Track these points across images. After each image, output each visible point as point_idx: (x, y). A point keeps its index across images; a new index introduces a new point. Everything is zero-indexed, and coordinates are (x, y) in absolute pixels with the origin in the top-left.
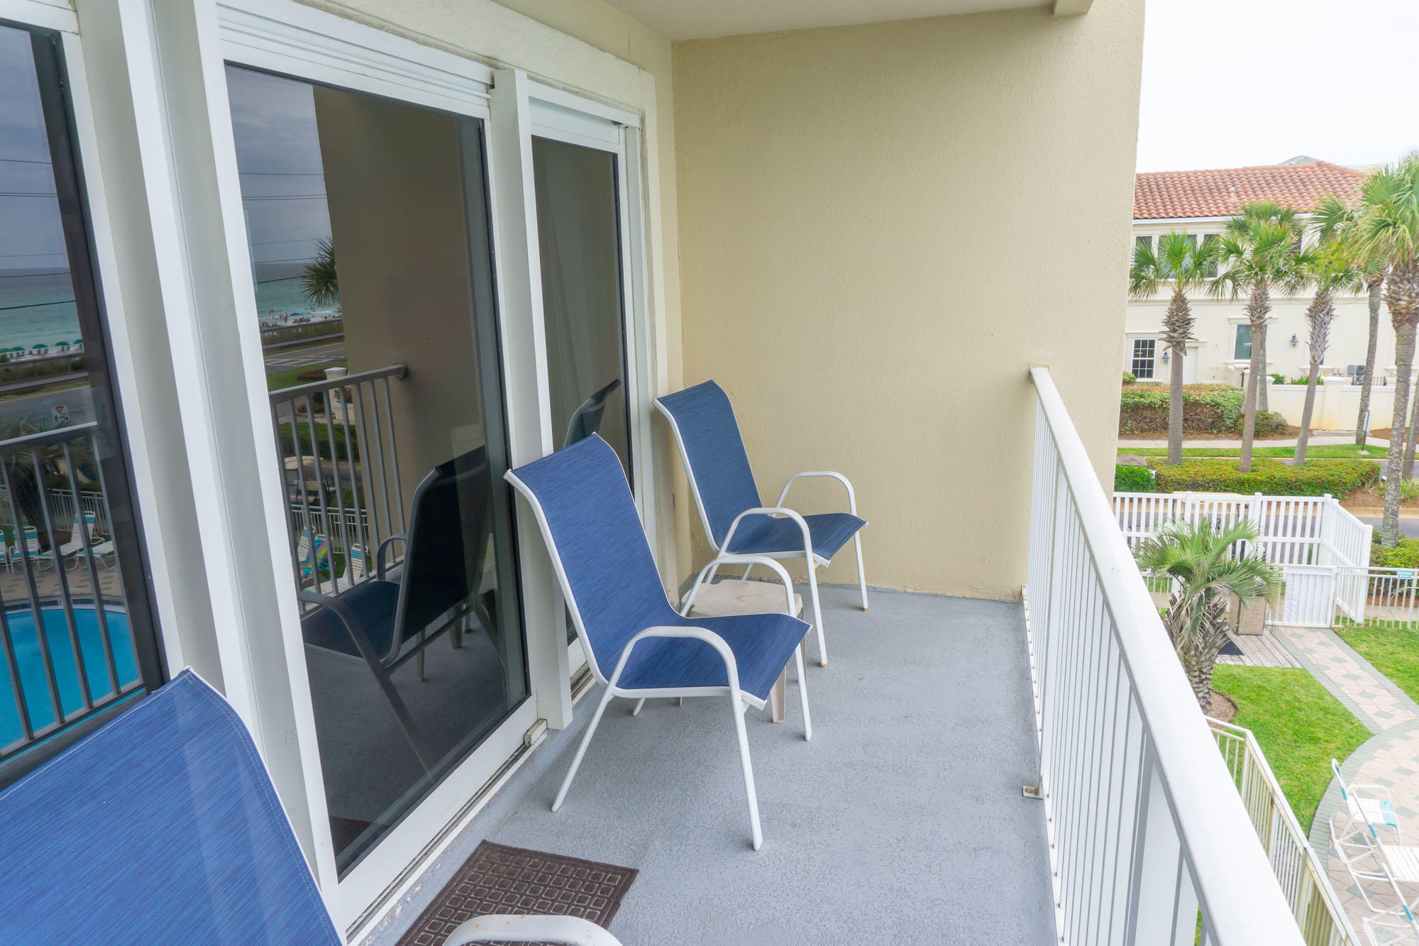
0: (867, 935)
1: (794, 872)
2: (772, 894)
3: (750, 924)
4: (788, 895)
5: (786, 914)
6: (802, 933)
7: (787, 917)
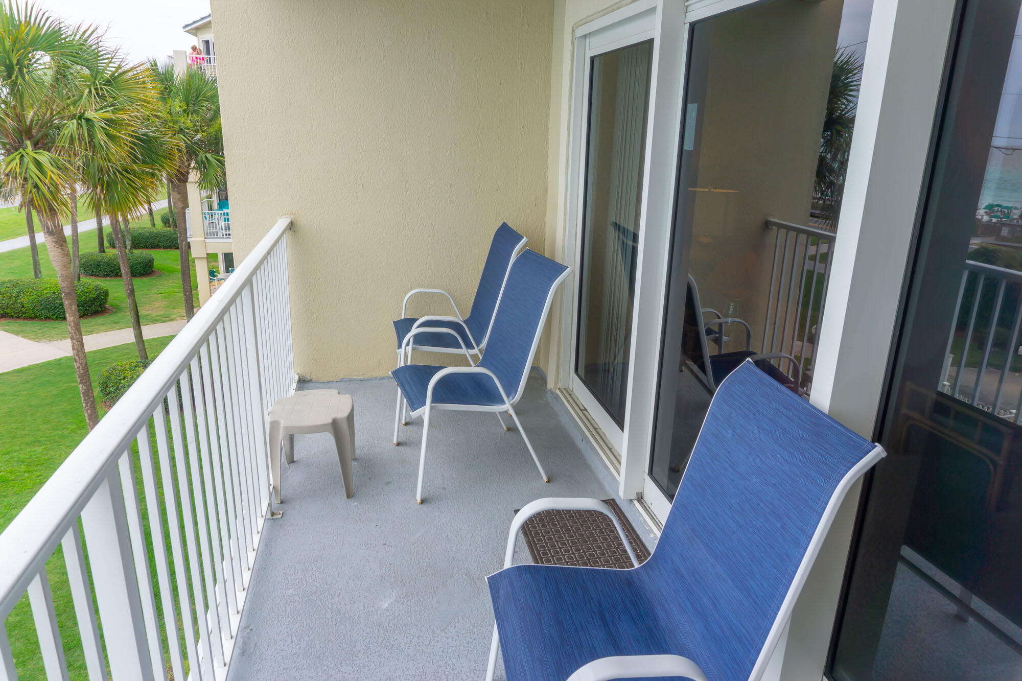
0: (376, 641)
1: (447, 673)
2: (455, 648)
3: (459, 622)
4: (443, 651)
5: (438, 637)
6: (421, 627)
7: (436, 635)
